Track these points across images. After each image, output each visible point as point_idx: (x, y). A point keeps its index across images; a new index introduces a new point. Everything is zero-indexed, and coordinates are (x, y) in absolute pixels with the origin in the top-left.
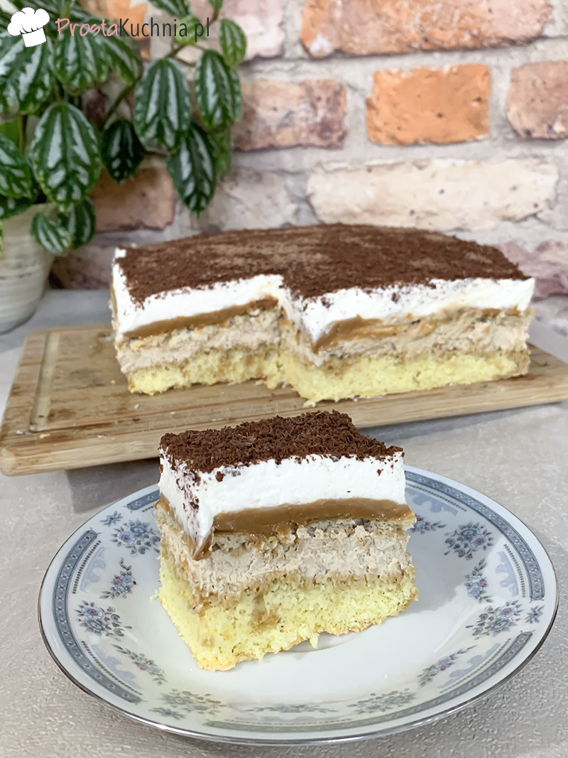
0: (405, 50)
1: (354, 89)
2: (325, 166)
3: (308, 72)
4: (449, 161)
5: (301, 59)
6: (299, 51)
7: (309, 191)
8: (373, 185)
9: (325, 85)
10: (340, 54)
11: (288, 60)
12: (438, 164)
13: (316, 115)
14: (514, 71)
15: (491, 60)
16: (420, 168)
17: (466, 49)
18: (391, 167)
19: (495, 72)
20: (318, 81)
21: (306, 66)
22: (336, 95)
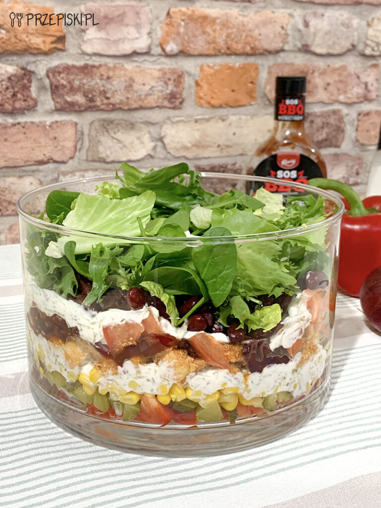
0: (217, 53)
1: (190, 74)
2: (172, 119)
3: (164, 63)
4: (238, 117)
5: (160, 55)
6: (159, 50)
7: (163, 134)
8: (198, 130)
9: (173, 71)
10: (183, 53)
11: (153, 55)
12: (233, 118)
13: (167, 89)
14: (270, 67)
15: (259, 61)
16: (223, 120)
17: (248, 55)
18: (208, 120)
19: (260, 68)
20: (169, 69)
21: (163, 59)
22: (179, 78)
